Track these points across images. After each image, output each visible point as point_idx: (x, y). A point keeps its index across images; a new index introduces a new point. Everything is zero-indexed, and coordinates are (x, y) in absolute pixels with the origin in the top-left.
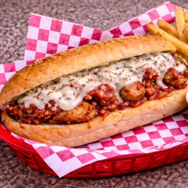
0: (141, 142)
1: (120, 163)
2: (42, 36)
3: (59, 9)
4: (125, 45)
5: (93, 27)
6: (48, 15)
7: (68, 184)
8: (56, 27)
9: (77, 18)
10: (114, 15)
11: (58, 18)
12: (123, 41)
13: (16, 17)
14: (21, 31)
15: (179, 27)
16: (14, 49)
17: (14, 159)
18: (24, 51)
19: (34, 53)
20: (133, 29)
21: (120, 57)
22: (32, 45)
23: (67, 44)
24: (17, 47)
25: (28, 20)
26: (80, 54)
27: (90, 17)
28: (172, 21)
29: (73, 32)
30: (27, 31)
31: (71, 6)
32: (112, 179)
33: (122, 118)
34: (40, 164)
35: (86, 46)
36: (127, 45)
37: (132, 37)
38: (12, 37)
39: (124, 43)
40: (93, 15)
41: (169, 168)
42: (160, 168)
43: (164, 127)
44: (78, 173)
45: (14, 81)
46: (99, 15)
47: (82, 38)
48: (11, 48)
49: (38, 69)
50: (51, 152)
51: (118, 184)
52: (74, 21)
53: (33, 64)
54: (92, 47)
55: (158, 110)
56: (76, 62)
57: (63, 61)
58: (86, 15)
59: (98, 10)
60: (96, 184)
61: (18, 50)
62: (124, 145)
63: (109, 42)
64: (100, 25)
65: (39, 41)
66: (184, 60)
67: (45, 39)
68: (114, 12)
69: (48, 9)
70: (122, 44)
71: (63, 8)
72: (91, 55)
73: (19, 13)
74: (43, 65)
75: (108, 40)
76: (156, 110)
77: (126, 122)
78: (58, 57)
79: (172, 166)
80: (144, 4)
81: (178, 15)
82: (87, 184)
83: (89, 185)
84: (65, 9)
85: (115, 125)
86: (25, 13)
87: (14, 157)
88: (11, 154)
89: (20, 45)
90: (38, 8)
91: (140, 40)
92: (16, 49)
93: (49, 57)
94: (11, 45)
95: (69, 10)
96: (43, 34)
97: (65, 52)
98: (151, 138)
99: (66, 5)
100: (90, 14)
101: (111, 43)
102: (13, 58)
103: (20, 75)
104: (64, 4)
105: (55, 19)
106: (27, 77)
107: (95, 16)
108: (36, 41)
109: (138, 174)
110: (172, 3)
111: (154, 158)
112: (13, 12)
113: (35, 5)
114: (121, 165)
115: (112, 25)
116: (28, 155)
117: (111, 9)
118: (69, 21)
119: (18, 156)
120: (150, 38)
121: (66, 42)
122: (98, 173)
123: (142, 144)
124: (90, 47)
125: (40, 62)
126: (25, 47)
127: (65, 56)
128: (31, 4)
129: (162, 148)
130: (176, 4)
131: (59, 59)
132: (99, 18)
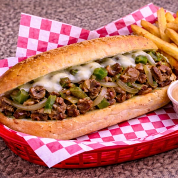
0: (125, 134)
1: (105, 154)
2: (33, 34)
3: (48, 9)
4: (108, 45)
5: (81, 26)
6: (38, 15)
7: (54, 173)
8: (46, 26)
9: (66, 18)
10: (101, 15)
11: (48, 18)
12: (107, 41)
13: (8, 16)
14: (13, 30)
15: (161, 27)
16: (6, 47)
17: (6, 150)
18: (16, 48)
19: (26, 50)
20: (118, 29)
21: (104, 55)
22: (23, 43)
23: (57, 43)
24: (9, 45)
25: (20, 19)
26: (66, 52)
27: (78, 16)
28: (154, 21)
29: (62, 31)
30: (18, 30)
31: (59, 7)
32: (98, 169)
33: (111, 112)
34: (31, 156)
35: (73, 45)
36: (110, 45)
37: (115, 37)
38: (4, 36)
39: (108, 43)
40: (81, 15)
41: (152, 159)
42: (143, 159)
43: (147, 120)
44: (67, 164)
45: (7, 77)
46: (87, 15)
47: (70, 37)
48: (4, 46)
49: (29, 66)
50: (41, 144)
51: (103, 173)
52: (63, 21)
53: (24, 61)
54: (78, 46)
55: (143, 105)
56: (63, 60)
57: (52, 59)
58: (74, 15)
59: (86, 10)
60: (83, 174)
61: (10, 48)
62: (109, 137)
63: (94, 41)
64: (87, 25)
65: (30, 39)
66: (166, 58)
67: (35, 37)
68: (101, 13)
69: (39, 9)
70: (106, 43)
71: (53, 9)
72: (76, 53)
73: (11, 13)
74: (34, 62)
75: (93, 39)
76: (142, 105)
77: (115, 117)
78: (47, 55)
79: (154, 157)
80: (129, 4)
81: (160, 15)
82: (73, 174)
83: (75, 175)
84: (55, 10)
85: (105, 119)
86: (17, 13)
87: (6, 148)
88: (3, 146)
89: (12, 43)
90: (29, 8)
91: (123, 39)
92: (8, 47)
93: (39, 55)
94: (4, 43)
95: (58, 10)
96: (33, 32)
97: (54, 50)
98: (135, 131)
99: (55, 6)
100: (78, 15)
101: (96, 42)
102: (6, 56)
103: (13, 71)
104: (54, 4)
105: (45, 19)
106: (19, 73)
107: (83, 16)
108: (27, 39)
109: (122, 164)
110: (155, 3)
111: (137, 149)
112: (6, 12)
113: (26, 5)
114: (106, 156)
115: (99, 24)
116: (19, 146)
117: (98, 10)
118: (58, 20)
119: (10, 148)
120: (132, 38)
121: (55, 41)
122: (85, 163)
123: (126, 136)
124: (77, 46)
125: (31, 60)
126: (16, 46)
127: (54, 54)
128: (23, 4)
129: (144, 140)
130: (158, 4)
131: (48, 56)
132: (87, 18)
